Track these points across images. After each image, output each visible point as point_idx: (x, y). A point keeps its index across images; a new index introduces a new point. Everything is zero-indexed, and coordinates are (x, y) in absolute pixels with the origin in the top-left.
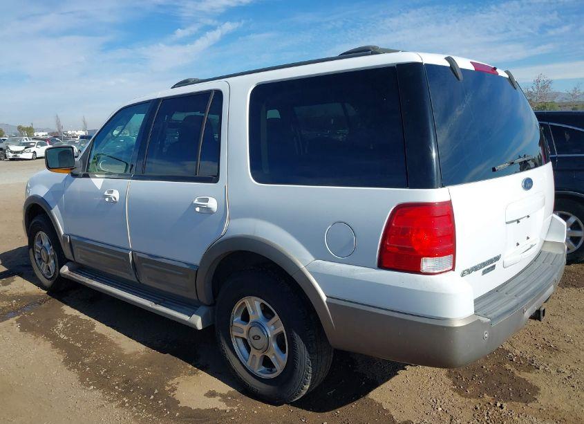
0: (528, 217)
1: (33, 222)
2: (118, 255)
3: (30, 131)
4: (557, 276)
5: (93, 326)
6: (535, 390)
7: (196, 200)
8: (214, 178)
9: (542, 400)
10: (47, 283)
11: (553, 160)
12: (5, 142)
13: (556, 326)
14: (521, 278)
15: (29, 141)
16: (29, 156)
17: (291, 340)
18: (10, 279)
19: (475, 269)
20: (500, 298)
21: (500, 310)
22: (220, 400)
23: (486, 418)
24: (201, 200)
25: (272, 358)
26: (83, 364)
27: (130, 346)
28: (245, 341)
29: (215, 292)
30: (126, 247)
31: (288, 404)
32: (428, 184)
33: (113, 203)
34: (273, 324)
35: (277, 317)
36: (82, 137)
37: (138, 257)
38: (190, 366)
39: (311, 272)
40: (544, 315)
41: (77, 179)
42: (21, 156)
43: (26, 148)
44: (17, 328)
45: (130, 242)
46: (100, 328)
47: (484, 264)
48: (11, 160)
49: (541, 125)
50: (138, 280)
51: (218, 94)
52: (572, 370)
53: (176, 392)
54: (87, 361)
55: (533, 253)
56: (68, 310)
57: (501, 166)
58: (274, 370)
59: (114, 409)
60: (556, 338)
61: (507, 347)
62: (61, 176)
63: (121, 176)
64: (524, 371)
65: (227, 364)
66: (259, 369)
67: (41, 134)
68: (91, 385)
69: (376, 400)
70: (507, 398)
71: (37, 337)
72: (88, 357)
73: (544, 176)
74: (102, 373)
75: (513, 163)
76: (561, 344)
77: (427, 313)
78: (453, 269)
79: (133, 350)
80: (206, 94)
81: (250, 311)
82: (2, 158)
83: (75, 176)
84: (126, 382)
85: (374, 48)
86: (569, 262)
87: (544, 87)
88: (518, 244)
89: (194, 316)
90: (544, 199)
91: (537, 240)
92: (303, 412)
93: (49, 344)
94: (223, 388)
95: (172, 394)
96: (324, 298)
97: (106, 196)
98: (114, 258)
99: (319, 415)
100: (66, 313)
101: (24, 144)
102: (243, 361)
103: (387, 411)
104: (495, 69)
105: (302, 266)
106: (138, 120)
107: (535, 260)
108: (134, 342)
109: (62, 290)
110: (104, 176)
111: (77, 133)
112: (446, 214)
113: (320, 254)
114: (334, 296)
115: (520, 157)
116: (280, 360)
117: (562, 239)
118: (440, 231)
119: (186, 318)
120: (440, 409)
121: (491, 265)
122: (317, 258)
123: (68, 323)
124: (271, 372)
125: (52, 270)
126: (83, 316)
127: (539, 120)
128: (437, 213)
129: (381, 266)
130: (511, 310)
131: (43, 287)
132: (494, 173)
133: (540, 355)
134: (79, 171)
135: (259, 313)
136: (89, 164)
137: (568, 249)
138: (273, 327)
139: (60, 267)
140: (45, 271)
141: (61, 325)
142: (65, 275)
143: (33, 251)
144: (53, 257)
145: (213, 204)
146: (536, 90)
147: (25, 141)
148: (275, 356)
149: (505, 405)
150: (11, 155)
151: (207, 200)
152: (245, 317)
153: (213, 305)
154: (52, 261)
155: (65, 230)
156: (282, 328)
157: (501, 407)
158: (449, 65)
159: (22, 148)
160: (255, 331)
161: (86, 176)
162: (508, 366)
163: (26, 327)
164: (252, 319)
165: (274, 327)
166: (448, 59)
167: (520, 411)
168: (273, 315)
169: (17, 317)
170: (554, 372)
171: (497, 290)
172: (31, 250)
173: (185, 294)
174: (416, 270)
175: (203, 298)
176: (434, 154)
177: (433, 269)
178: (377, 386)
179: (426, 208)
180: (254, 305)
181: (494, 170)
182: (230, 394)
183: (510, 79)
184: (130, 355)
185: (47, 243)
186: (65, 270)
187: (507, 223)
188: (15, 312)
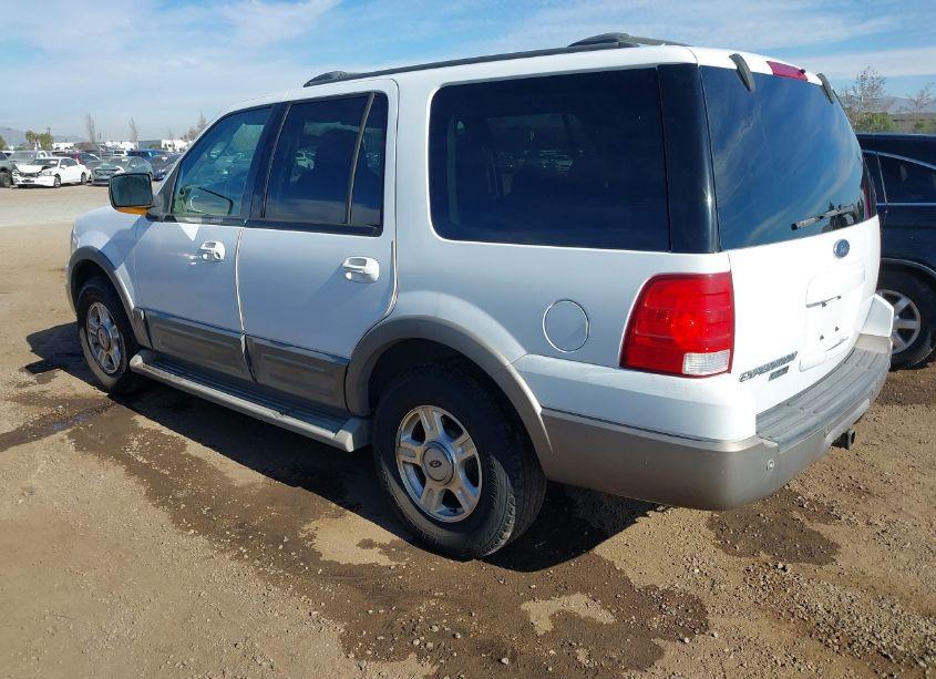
0: (839, 297)
1: (85, 288)
2: (223, 341)
3: (46, 140)
4: (876, 386)
5: (184, 445)
6: (833, 548)
7: (347, 261)
8: (375, 229)
9: (842, 562)
10: (108, 380)
11: (881, 211)
12: (9, 159)
13: (868, 460)
14: (823, 387)
15: (47, 157)
16: (50, 181)
17: (488, 468)
18: (50, 373)
19: (760, 371)
20: (793, 414)
21: (792, 432)
22: (380, 552)
23: (762, 583)
24: (355, 261)
25: (457, 493)
26: (174, 499)
27: (241, 475)
28: (417, 469)
29: (373, 399)
30: (237, 329)
31: (478, 559)
32: (699, 246)
33: (214, 261)
34: (461, 445)
35: (466, 436)
36: (131, 153)
37: (257, 344)
38: (334, 505)
39: (520, 372)
40: (853, 441)
41: (156, 224)
42: (37, 181)
43: (43, 169)
44: (70, 446)
45: (242, 322)
46: (194, 448)
47: (773, 365)
48: (21, 187)
49: (865, 155)
50: (255, 380)
51: (381, 100)
52: (888, 522)
53: (315, 541)
54: (180, 495)
55: (843, 350)
56: (143, 422)
57: (805, 222)
58: (459, 510)
59: (228, 563)
60: (869, 476)
61: (796, 487)
62: (130, 218)
63: (228, 221)
64: (819, 521)
65: (390, 501)
66: (436, 509)
67: (62, 146)
68: (189, 529)
69: (605, 557)
70: (792, 558)
71: (103, 460)
72: (181, 490)
73: (866, 236)
74: (204, 512)
75: (821, 218)
76: (875, 485)
77: (687, 433)
78: (729, 371)
79: (246, 482)
80: (362, 98)
81: (426, 427)
82: (7, 184)
83: (152, 218)
84: (241, 526)
85: (623, 36)
86: (894, 368)
87: (873, 88)
88: (822, 338)
89: (342, 433)
90: (864, 273)
91: (849, 332)
92: (500, 571)
93: (121, 470)
94: (384, 536)
95: (310, 543)
96: (539, 410)
97: (204, 252)
98: (217, 345)
99: (523, 575)
100: (140, 425)
101: (40, 162)
102: (414, 497)
103: (622, 572)
104: (803, 72)
105: (507, 363)
106: (252, 133)
107: (845, 362)
108: (249, 471)
109: (131, 392)
110: (200, 220)
111: (122, 146)
112: (723, 291)
113: (534, 346)
114: (553, 405)
115: (832, 208)
116: (469, 498)
117: (887, 330)
118: (712, 315)
119: (330, 435)
120: (697, 571)
121: (784, 366)
122: (530, 352)
123: (144, 440)
124: (455, 513)
125: (116, 363)
126: (166, 431)
127: (862, 148)
128: (710, 289)
129: (626, 363)
130: (808, 431)
131: (102, 387)
132: (794, 231)
133: (843, 500)
134: (159, 211)
135: (440, 429)
136: (174, 200)
137: (894, 347)
138: (460, 450)
139: (130, 357)
140: (104, 363)
141: (135, 443)
142: (137, 369)
143: (86, 332)
144: (118, 342)
145: (373, 268)
146: (859, 93)
147: (42, 157)
148: (463, 492)
149: (789, 567)
150: (20, 180)
151: (364, 263)
152: (419, 435)
153: (370, 417)
154: (116, 348)
155: (136, 301)
156: (473, 451)
157: (784, 569)
158: (735, 68)
159: (37, 168)
160: (434, 455)
161: (171, 219)
162: (796, 514)
163: (83, 444)
164: (429, 437)
165: (463, 449)
166: (736, 58)
167: (810, 576)
168: (460, 433)
169: (68, 430)
170: (861, 524)
171: (788, 403)
172: (82, 330)
173: (326, 400)
174: (676, 370)
175: (355, 407)
176: (709, 200)
177: (701, 370)
178: (607, 538)
179: (693, 282)
180: (432, 418)
181: (794, 227)
182: (393, 544)
183: (825, 88)
184: (242, 489)
185: (108, 320)
186: (137, 361)
187: (808, 306)
188: (63, 423)
